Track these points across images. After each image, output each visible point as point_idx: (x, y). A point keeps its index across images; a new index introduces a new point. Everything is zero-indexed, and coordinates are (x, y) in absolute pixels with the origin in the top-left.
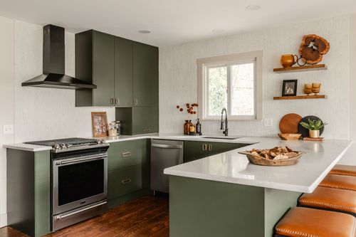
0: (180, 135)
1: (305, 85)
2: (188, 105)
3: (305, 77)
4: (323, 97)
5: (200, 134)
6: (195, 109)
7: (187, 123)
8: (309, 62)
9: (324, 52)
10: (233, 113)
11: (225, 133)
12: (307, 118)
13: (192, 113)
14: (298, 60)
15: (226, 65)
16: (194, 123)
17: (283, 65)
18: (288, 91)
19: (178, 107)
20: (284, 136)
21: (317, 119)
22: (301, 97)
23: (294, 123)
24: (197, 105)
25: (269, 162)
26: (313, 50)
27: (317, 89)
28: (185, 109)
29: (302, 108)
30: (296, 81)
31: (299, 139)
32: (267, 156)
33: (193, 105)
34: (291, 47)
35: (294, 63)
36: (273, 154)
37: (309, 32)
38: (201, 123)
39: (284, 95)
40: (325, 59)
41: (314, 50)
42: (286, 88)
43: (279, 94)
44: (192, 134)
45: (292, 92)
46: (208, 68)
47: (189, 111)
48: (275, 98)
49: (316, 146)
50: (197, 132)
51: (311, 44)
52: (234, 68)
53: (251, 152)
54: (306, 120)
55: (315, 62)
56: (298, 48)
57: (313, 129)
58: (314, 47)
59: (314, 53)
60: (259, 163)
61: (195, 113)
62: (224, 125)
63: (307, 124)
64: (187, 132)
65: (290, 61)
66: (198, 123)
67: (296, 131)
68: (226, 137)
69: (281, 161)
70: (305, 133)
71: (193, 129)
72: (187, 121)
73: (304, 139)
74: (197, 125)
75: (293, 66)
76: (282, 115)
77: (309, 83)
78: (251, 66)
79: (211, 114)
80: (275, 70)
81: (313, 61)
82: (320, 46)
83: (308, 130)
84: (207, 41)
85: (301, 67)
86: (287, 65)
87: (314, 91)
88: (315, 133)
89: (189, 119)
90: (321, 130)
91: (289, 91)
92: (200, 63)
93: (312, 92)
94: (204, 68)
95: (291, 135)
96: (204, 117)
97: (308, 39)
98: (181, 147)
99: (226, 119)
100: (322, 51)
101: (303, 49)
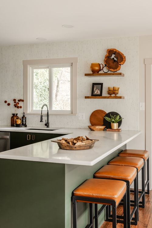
0: (7, 126)
1: (109, 88)
2: (15, 100)
3: (108, 82)
4: (120, 98)
5: (26, 126)
6: (21, 104)
7: (14, 116)
8: (111, 70)
9: (122, 63)
10: (54, 109)
11: (47, 125)
12: (109, 113)
13: (18, 107)
14: (103, 68)
15: (48, 67)
16: (20, 116)
17: (92, 71)
19: (6, 102)
20: (92, 128)
21: (117, 114)
22: (105, 97)
23: (101, 118)
24: (23, 101)
25: (72, 147)
27: (116, 91)
28: (12, 103)
30: (102, 84)
31: (104, 130)
32: (70, 143)
33: (19, 101)
34: (99, 58)
35: (100, 70)
36: (75, 141)
37: (111, 47)
38: (26, 116)
39: (93, 95)
40: (123, 68)
41: (115, 61)
42: (95, 89)
43: (89, 94)
44: (18, 126)
45: (99, 93)
46: (33, 69)
47: (15, 106)
48: (86, 97)
49: (115, 135)
50: (23, 124)
51: (113, 56)
52: (55, 70)
53: (60, 140)
54: (108, 115)
55: (115, 70)
56: (104, 58)
57: (113, 122)
58: (115, 59)
59: (115, 63)
60: (65, 148)
61: (21, 107)
62: (45, 118)
63: (109, 119)
64: (13, 124)
65: (97, 68)
66: (24, 116)
67: (102, 123)
68: (48, 129)
69: (80, 146)
70: (108, 126)
71: (19, 122)
72: (14, 114)
73: (107, 130)
74: (23, 118)
75: (100, 72)
76: (92, 111)
77: (111, 86)
78: (69, 69)
79: (34, 109)
80: (86, 75)
81: (114, 69)
82: (119, 58)
83: (110, 123)
84: (32, 45)
85: (106, 74)
86: (95, 71)
87: (114, 93)
88: (115, 126)
89: (15, 113)
90: (120, 123)
91: (97, 92)
92: (26, 64)
93: (113, 93)
94: (30, 68)
95: (97, 127)
96: (29, 111)
97: (111, 52)
98: (8, 137)
99: (48, 113)
100: (120, 62)
101: (107, 59)
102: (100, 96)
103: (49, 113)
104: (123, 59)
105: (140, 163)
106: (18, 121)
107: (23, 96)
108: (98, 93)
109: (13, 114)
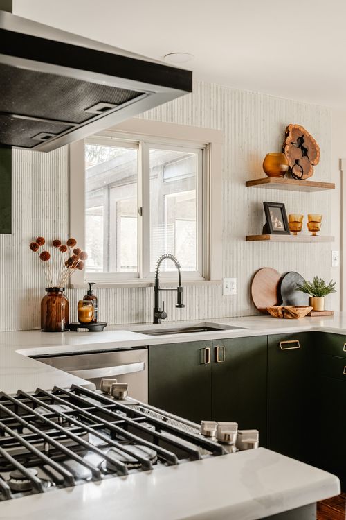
9: (315, 161)
30: (283, 207)
42: (272, 217)
45: (282, 228)
66: (90, 292)
87: (311, 229)
91: (277, 224)
97: (296, 132)
99: (157, 280)
100: (313, 160)
101: (290, 148)
102: (285, 233)
103: (160, 282)
104: (316, 152)
106: (87, 312)
107: (66, 227)
108: (280, 226)
109: (47, 290)
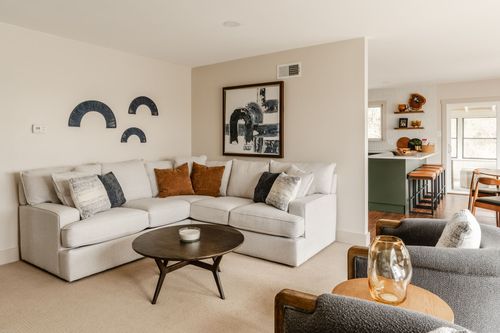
1: (412, 121)
3: (412, 117)
4: (422, 128)
8: (414, 109)
9: (423, 104)
14: (408, 107)
18: (402, 124)
21: (418, 140)
22: (410, 128)
23: (406, 143)
26: (416, 102)
27: (419, 124)
29: (411, 134)
30: (407, 119)
34: (404, 100)
35: (406, 109)
37: (414, 92)
39: (400, 127)
40: (423, 107)
42: (401, 122)
43: (397, 126)
45: (405, 125)
48: (394, 129)
51: (416, 99)
54: (413, 140)
56: (408, 101)
57: (417, 145)
59: (417, 104)
63: (413, 143)
65: (403, 108)
67: (407, 147)
70: (412, 148)
76: (399, 138)
77: (415, 121)
78: (379, 109)
80: (395, 113)
81: (417, 108)
82: (421, 100)
83: (414, 146)
85: (410, 112)
86: (401, 110)
88: (417, 148)
90: (421, 146)
93: (416, 125)
97: (414, 96)
100: (421, 103)
101: (411, 101)
102: (406, 127)
104: (424, 100)
105: (441, 169)
